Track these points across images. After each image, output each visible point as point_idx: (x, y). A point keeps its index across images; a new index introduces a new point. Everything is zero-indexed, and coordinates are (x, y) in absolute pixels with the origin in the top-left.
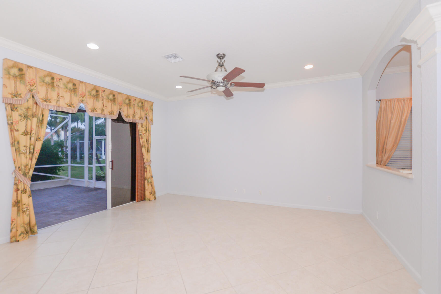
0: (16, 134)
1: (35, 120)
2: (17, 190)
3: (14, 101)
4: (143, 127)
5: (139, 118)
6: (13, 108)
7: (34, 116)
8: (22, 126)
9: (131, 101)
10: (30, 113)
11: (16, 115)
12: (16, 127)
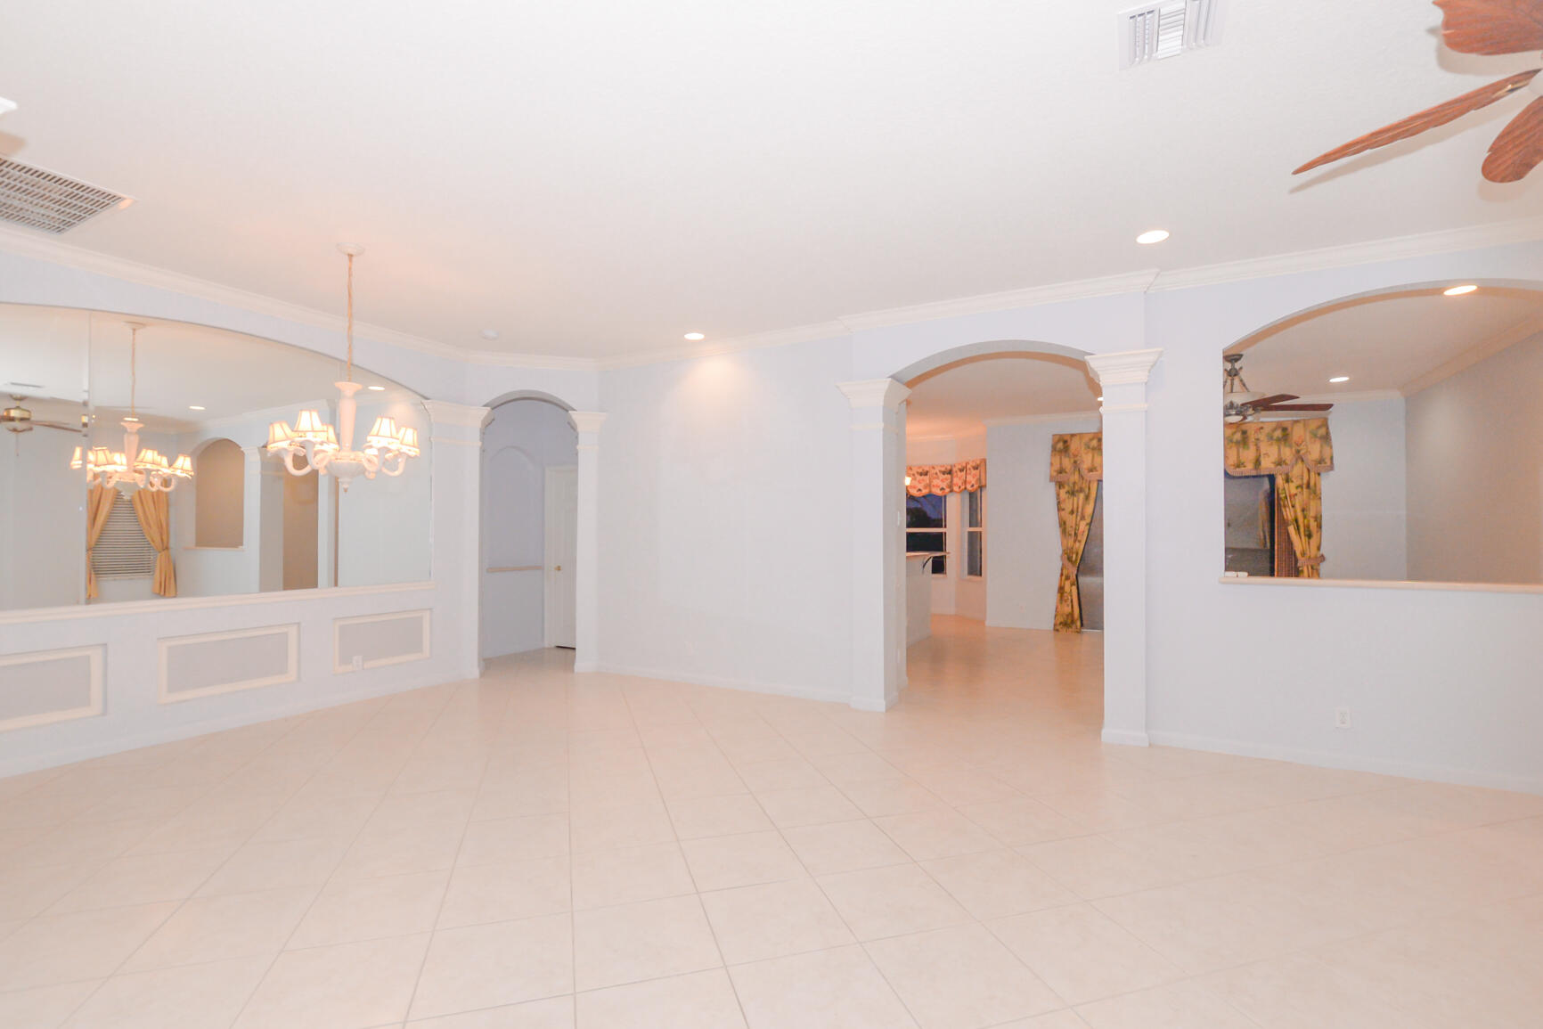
0: (1063, 513)
1: (1082, 496)
2: (1062, 575)
3: (1062, 477)
4: (1292, 482)
5: (1274, 463)
6: (1060, 485)
7: (1081, 490)
8: (1068, 506)
9: (1249, 433)
10: (1077, 488)
11: (1063, 492)
12: (1063, 506)
